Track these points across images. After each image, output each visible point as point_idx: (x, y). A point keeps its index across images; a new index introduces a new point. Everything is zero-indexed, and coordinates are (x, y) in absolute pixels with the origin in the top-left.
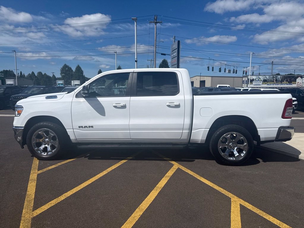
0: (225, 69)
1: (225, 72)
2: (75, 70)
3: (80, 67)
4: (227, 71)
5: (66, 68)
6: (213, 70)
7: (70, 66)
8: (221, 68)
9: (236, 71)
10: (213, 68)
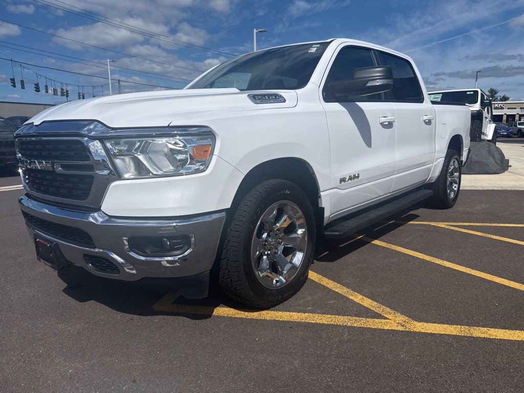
0: (46, 87)
1: (47, 92)
4: (51, 91)
6: (23, 87)
8: (38, 83)
9: (67, 91)
10: (22, 82)
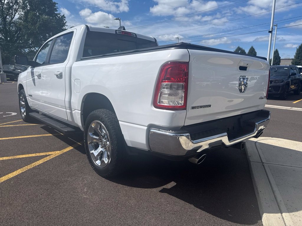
2: (248, 53)
3: (254, 49)
5: (239, 51)
7: (243, 49)
